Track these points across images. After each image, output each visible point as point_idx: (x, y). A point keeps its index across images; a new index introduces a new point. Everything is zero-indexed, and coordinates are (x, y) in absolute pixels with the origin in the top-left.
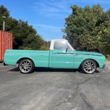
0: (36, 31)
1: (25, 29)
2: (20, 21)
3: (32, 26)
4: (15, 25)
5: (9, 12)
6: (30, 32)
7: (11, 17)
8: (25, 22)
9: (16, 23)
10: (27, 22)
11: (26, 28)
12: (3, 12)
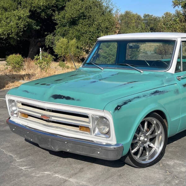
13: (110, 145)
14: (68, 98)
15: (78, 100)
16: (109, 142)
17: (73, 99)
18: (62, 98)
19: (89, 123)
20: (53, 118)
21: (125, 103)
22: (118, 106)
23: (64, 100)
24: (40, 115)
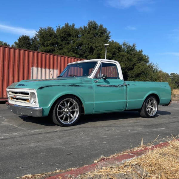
0: (148, 59)
1: (131, 57)
2: (124, 45)
3: (142, 51)
4: (118, 51)
5: (110, 33)
6: (138, 60)
7: (113, 41)
8: (132, 46)
9: (118, 49)
10: (134, 45)
11: (133, 55)
12: (101, 35)
13: (37, 108)
14: (23, 85)
15: (26, 85)
16: (37, 107)
17: (25, 85)
18: (21, 85)
19: (29, 97)
20: (18, 97)
21: (47, 87)
22: (42, 87)
23: (22, 86)
24: (13, 96)
